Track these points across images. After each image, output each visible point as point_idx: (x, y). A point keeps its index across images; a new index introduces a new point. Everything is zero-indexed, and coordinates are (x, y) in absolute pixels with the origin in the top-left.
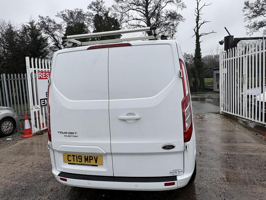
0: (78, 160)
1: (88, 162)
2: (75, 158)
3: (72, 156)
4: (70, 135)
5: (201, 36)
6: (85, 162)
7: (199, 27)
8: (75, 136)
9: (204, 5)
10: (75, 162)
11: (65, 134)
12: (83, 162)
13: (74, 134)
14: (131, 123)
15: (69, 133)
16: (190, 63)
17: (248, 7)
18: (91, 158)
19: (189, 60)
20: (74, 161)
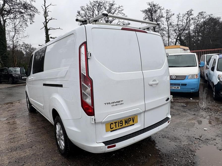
0: (120, 125)
1: (127, 124)
2: (117, 124)
3: (114, 123)
4: (117, 104)
5: (49, 29)
6: (125, 125)
7: (47, 22)
8: (122, 104)
9: (51, 5)
10: (118, 127)
11: (112, 104)
12: (124, 125)
13: (121, 102)
14: (155, 87)
15: (116, 103)
16: (29, 52)
17: (79, 15)
18: (130, 120)
19: (28, 49)
20: (116, 127)
